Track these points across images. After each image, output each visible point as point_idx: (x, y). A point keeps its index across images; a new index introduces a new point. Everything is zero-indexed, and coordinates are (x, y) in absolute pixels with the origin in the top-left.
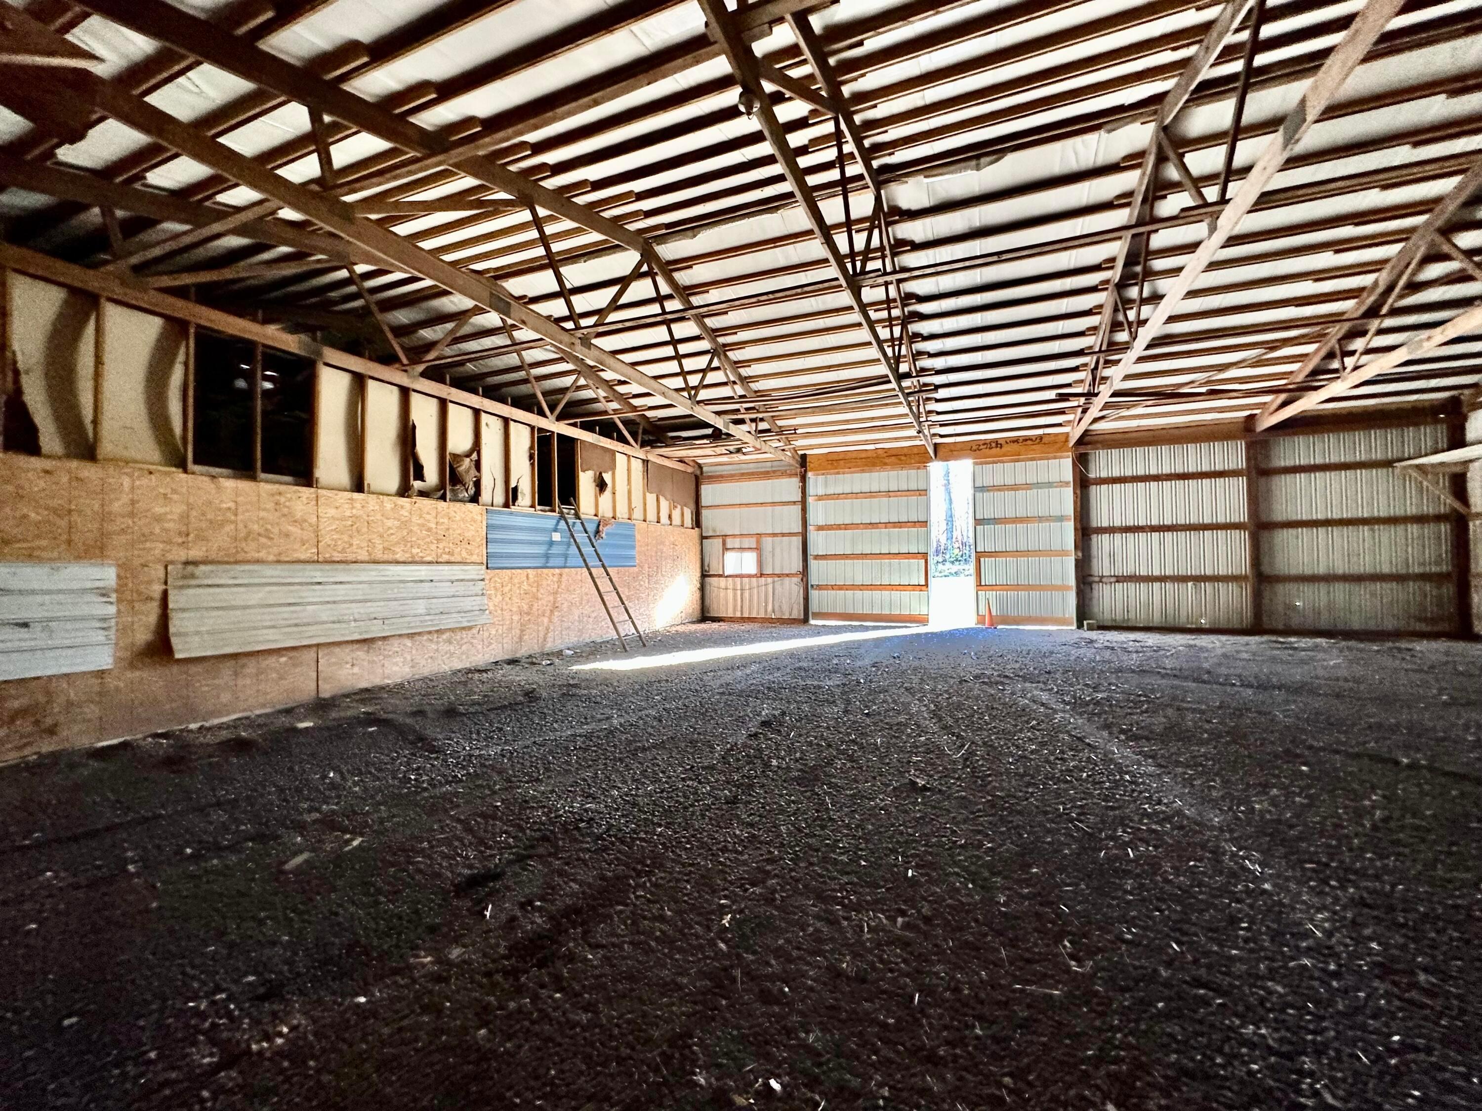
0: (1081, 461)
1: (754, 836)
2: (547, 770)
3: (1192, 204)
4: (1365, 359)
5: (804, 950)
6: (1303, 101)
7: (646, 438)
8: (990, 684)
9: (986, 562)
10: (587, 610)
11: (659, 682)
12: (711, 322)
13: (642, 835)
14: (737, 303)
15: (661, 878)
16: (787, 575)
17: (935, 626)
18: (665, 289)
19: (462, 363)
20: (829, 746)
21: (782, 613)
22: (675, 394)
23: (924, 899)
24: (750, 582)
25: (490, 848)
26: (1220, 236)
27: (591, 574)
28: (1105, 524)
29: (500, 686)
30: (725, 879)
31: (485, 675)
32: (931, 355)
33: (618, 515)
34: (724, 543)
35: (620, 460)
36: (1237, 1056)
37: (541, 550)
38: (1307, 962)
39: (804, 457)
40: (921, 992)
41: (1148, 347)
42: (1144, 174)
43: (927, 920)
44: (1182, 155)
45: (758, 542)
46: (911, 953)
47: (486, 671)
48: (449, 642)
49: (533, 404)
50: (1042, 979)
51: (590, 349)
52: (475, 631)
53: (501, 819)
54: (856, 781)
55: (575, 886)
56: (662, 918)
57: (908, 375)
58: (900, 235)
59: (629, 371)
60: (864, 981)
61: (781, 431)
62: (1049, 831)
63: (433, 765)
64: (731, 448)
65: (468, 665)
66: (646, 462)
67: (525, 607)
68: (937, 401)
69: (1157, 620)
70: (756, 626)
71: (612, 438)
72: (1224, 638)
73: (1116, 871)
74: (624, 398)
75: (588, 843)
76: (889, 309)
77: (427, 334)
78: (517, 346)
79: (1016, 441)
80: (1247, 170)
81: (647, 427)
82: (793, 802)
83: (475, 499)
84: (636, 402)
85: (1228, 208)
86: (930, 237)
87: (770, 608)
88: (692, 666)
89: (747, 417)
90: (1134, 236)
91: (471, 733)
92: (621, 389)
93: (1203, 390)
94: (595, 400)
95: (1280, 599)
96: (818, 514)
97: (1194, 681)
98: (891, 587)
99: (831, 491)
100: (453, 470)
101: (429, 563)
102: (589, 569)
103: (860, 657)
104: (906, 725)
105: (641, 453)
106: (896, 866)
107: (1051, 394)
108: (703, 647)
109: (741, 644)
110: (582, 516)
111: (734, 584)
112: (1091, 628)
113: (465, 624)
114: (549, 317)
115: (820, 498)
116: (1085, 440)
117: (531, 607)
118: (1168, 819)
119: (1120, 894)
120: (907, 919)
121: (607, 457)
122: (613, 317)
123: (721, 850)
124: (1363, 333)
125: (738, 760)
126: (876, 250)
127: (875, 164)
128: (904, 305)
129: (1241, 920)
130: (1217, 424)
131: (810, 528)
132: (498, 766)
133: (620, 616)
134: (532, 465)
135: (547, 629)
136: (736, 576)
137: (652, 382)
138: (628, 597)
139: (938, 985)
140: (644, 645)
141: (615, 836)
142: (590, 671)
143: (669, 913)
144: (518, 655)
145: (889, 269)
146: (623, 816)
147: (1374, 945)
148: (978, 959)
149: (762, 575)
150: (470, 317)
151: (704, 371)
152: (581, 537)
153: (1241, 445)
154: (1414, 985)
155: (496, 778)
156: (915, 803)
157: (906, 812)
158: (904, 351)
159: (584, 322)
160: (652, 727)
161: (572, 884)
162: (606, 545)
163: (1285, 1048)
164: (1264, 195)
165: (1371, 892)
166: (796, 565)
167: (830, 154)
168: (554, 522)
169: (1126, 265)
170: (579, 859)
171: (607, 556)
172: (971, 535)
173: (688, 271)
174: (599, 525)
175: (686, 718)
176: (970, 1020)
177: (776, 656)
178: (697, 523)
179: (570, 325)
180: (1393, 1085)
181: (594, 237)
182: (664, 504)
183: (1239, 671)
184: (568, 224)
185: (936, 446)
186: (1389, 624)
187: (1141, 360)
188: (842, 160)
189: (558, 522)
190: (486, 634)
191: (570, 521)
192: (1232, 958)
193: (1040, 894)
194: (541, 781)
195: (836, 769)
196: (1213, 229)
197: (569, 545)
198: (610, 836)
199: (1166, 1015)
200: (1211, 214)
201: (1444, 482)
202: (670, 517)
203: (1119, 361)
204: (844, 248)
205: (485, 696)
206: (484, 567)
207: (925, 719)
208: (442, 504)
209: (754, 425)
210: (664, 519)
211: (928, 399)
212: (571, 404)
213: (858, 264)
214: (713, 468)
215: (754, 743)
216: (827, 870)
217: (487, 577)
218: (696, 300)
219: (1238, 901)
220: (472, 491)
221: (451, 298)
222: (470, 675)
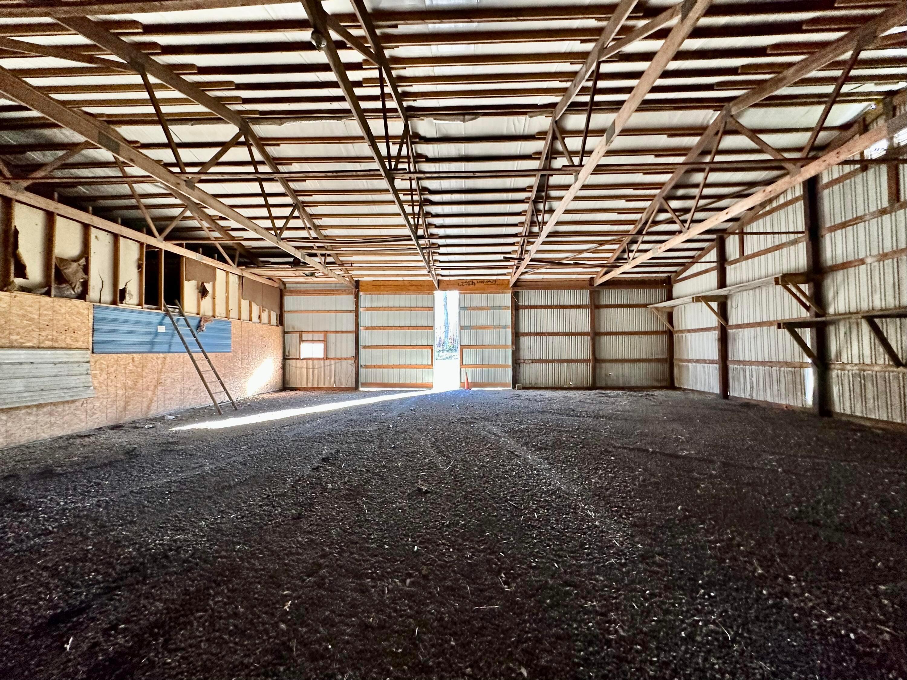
0: (516, 296)
1: (312, 541)
2: (142, 512)
3: (567, 163)
4: (637, 254)
5: (344, 615)
6: (614, 123)
7: (242, 260)
8: (466, 424)
9: (466, 351)
10: (188, 384)
11: (246, 436)
12: (293, 185)
13: (224, 553)
14: (311, 175)
15: (237, 584)
16: (345, 359)
17: (436, 390)
18: (258, 157)
19: (74, 185)
20: (368, 471)
21: (341, 384)
22: (265, 232)
23: (424, 564)
24: (319, 364)
25: (78, 587)
26: (579, 184)
27: (192, 358)
28: (527, 331)
29: (102, 448)
30: (289, 576)
31: (87, 439)
32: (437, 227)
33: (217, 314)
34: (301, 337)
35: (220, 275)
36: (583, 620)
37: (148, 338)
38: (613, 561)
39: (357, 282)
40: (419, 626)
41: (547, 237)
42: (546, 144)
43: (425, 577)
44: (563, 139)
45: (325, 336)
46: (414, 601)
47: (88, 436)
48: (51, 414)
49: (143, 226)
50: (489, 600)
51: (193, 190)
52: (78, 404)
53: (91, 560)
54: (384, 492)
55: (160, 605)
56: (236, 615)
57: (422, 237)
58: (419, 151)
59: (228, 210)
60: (383, 627)
61: (342, 264)
62: (495, 509)
63: (21, 523)
64: (307, 272)
65: (70, 432)
66: (241, 278)
67: (130, 383)
68: (440, 254)
69: (550, 384)
70: (323, 392)
71: (214, 258)
72: (580, 392)
73: (529, 526)
74: (225, 230)
75: (175, 567)
76: (412, 195)
77: (36, 156)
78: (126, 178)
79: (482, 282)
80: (590, 152)
81: (243, 252)
82: (342, 512)
83: (83, 296)
84: (234, 234)
85: (583, 170)
86: (437, 155)
87: (332, 380)
88: (273, 423)
89: (319, 252)
90: (542, 175)
91: (67, 489)
92: (222, 223)
93: (572, 262)
94: (200, 229)
95: (603, 372)
96: (366, 319)
97: (567, 415)
98: (410, 366)
99: (375, 305)
100: (58, 272)
101: (32, 348)
102: (190, 354)
103: (391, 411)
104: (417, 453)
105: (238, 271)
106: (407, 545)
107: (501, 257)
108: (283, 408)
109: (311, 405)
110: (186, 314)
111: (307, 364)
112: (519, 389)
113: (68, 399)
114: (159, 162)
115: (368, 309)
116: (517, 283)
117: (136, 383)
118: (554, 493)
119: (530, 540)
120: (412, 579)
121: (210, 271)
122: (213, 170)
123: (286, 554)
124: (636, 242)
125: (304, 487)
126: (404, 157)
127: (405, 104)
128: (421, 194)
129: (585, 544)
130: (578, 280)
131: (361, 328)
132: (93, 515)
133: (216, 388)
134: (140, 273)
135: (151, 401)
136: (309, 359)
137: (247, 221)
138: (224, 375)
139: (429, 620)
140: (236, 409)
141: (200, 558)
142: (189, 431)
143: (242, 610)
144: (122, 422)
145: (412, 170)
146: (208, 540)
147: (639, 546)
148: (453, 595)
149: (327, 359)
150: (82, 149)
151: (287, 218)
152: (184, 330)
153: (588, 292)
154: (654, 563)
155: (90, 525)
156: (420, 503)
157: (415, 509)
158: (420, 222)
159: (188, 170)
160: (238, 470)
161: (157, 604)
162: (206, 336)
163: (604, 610)
164: (598, 166)
165: (639, 518)
166: (351, 352)
167: (376, 91)
168: (160, 318)
169: (538, 191)
170: (166, 581)
171: (207, 344)
172: (458, 334)
173: (277, 148)
174: (200, 321)
175: (266, 461)
176: (448, 637)
177: (336, 413)
178: (281, 322)
179: (177, 170)
180: (646, 617)
181: (200, 108)
182: (255, 309)
183: (586, 409)
184: (177, 94)
185: (439, 281)
186: (645, 383)
187: (544, 243)
188: (383, 97)
189: (163, 318)
190: (90, 406)
191: (175, 318)
192: (581, 566)
193: (489, 548)
194: (135, 522)
195: (371, 485)
196: (577, 179)
197: (173, 335)
198: (195, 558)
199: (552, 606)
200: (576, 171)
201: (665, 317)
202: (260, 317)
203: (534, 242)
204: (384, 153)
205: (86, 457)
206: (90, 352)
207: (428, 448)
208: (46, 299)
209: (323, 258)
210: (255, 318)
211: (435, 253)
212: (176, 230)
213: (393, 164)
214: (294, 285)
215: (315, 474)
216: (363, 555)
217: (92, 360)
218: (282, 168)
219: (585, 534)
220: (79, 289)
221: (64, 131)
222: (71, 441)
